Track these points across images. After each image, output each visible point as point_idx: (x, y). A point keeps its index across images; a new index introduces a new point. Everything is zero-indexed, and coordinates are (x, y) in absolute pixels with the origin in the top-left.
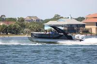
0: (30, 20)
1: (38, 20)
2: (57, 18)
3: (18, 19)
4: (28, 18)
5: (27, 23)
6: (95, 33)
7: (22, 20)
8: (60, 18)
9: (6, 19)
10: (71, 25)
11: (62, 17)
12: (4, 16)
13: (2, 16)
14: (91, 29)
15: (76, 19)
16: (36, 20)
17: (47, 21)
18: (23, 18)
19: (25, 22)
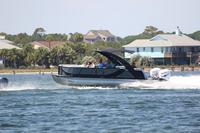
1: (111, 39)
2: (150, 33)
3: (69, 37)
4: (91, 34)
7: (79, 38)
8: (158, 33)
9: (45, 36)
10: (180, 48)
11: (161, 32)
12: (42, 30)
13: (37, 30)
15: (190, 36)
16: (108, 39)
17: (130, 40)
18: (80, 35)
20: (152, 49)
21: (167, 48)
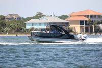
0: (11, 18)
1: (19, 18)
2: (39, 16)
4: (9, 16)
5: (8, 22)
6: (79, 32)
7: (3, 18)
8: (43, 16)
11: (45, 16)
14: (75, 28)
17: (29, 19)
18: (3, 16)
19: (6, 21)
20: (40, 24)
21: (47, 23)
